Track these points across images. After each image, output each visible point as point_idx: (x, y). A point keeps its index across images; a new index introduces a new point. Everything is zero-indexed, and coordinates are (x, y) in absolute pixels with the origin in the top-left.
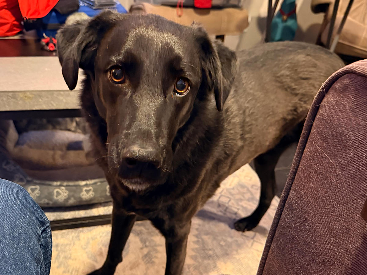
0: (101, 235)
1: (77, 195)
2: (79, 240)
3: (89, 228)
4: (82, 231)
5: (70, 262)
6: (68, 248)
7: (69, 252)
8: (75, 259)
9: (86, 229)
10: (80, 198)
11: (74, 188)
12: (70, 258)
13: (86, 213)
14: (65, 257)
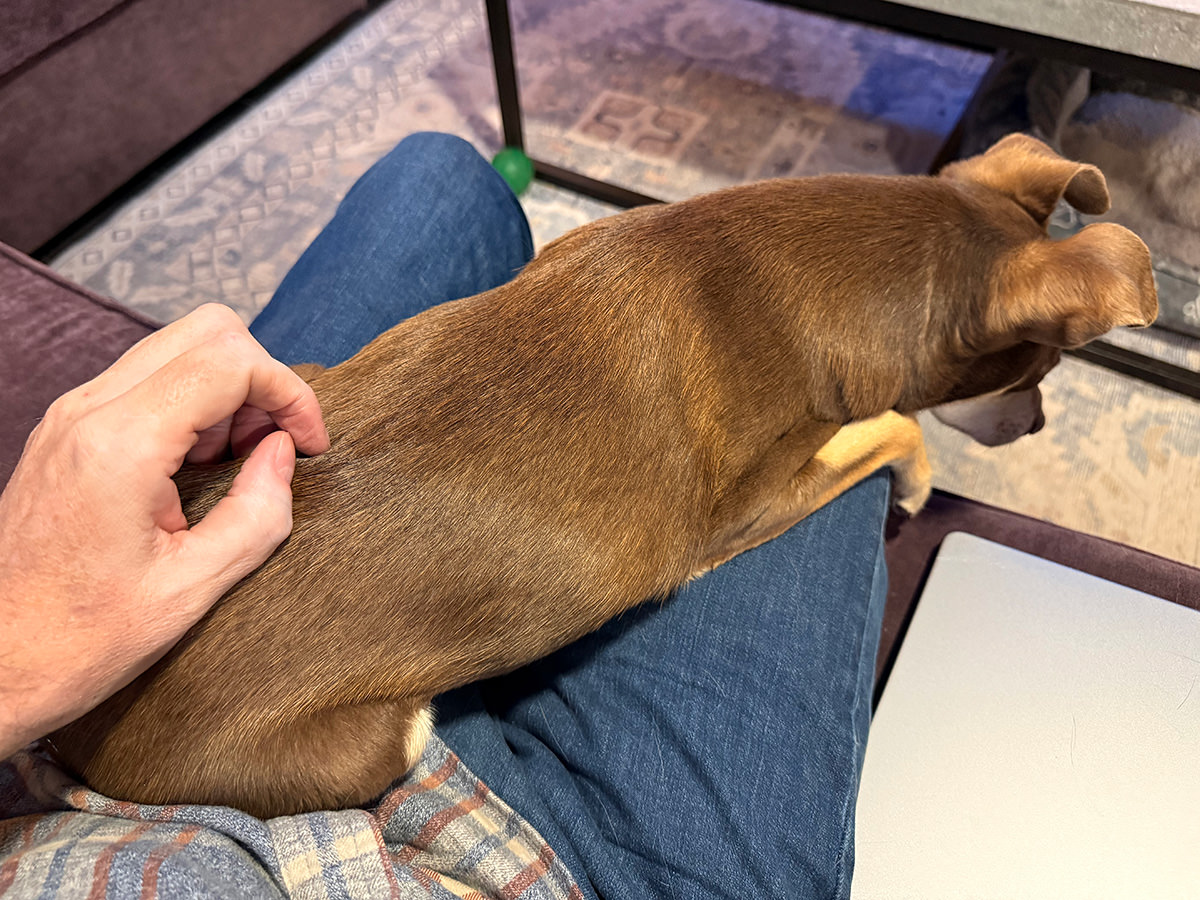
0: (1185, 420)
1: (1174, 303)
2: (1125, 406)
3: (1159, 391)
4: (1141, 390)
5: (1084, 442)
6: (1091, 409)
7: (1089, 420)
8: (1097, 443)
9: (1151, 390)
10: (1181, 313)
11: (1179, 283)
12: (1088, 434)
13: (1168, 351)
14: (1077, 428)
